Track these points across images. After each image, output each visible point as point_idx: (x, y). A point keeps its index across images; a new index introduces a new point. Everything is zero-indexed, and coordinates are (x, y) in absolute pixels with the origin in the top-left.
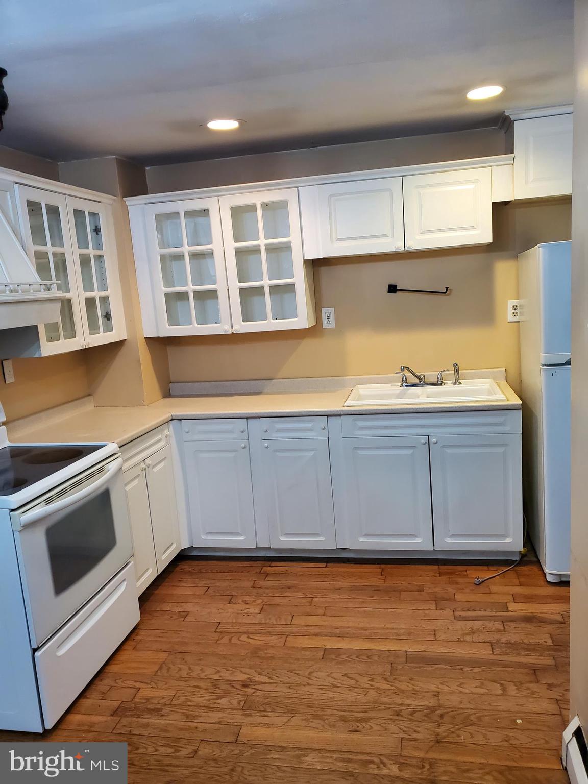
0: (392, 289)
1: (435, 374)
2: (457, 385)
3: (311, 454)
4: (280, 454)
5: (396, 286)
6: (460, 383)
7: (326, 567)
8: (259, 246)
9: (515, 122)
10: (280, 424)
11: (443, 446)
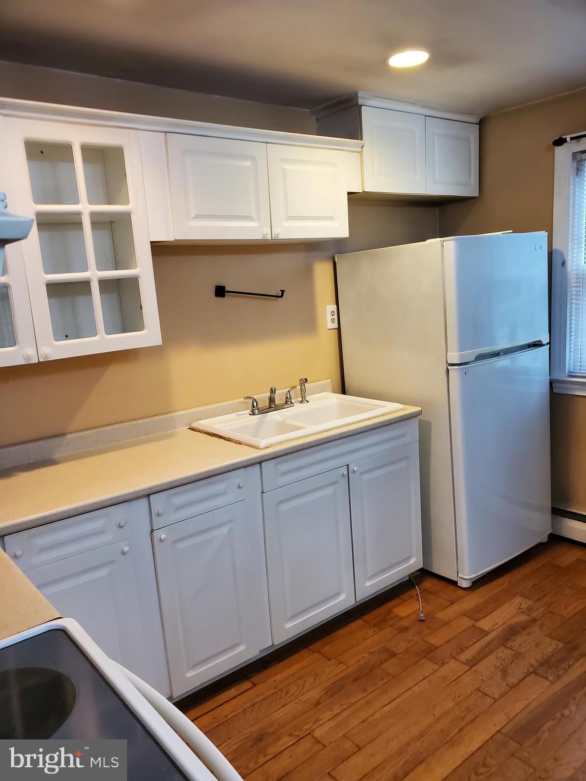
0: (220, 291)
1: (283, 393)
2: (305, 404)
3: (225, 530)
4: (180, 546)
5: (224, 287)
6: (308, 401)
7: (255, 685)
8: (79, 214)
9: (362, 106)
10: (180, 498)
11: (361, 474)
